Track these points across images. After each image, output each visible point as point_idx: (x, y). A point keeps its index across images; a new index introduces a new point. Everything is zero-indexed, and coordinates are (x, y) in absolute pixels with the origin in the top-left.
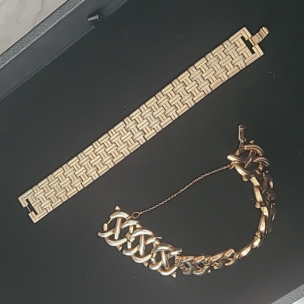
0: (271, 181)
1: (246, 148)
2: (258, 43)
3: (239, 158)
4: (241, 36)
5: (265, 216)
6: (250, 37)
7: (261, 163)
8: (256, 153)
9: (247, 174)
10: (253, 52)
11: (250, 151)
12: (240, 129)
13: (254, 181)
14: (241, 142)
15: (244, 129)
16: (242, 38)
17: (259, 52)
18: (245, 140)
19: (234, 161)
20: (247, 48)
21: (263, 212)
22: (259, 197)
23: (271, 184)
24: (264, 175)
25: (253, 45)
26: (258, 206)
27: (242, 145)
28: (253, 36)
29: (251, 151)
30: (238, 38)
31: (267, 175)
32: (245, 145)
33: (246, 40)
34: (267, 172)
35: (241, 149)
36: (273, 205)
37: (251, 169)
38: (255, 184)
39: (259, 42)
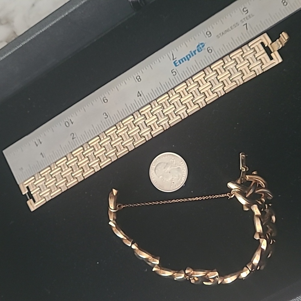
0: (274, 214)
1: (248, 178)
2: (277, 50)
3: (240, 186)
4: (261, 41)
5: (262, 250)
6: (270, 43)
7: (264, 195)
8: (259, 184)
9: (248, 203)
10: (271, 58)
11: (252, 182)
12: (242, 157)
13: (255, 209)
14: (242, 171)
15: (246, 157)
16: (262, 43)
17: (277, 59)
18: (247, 169)
19: (235, 189)
20: (266, 54)
21: (261, 244)
22: (259, 228)
23: (274, 218)
24: (267, 207)
25: (272, 51)
26: (257, 237)
27: (244, 175)
28: (273, 42)
29: (254, 182)
30: (257, 44)
31: (269, 207)
32: (247, 175)
33: (266, 46)
34: (270, 205)
35: (242, 179)
36: (273, 241)
37: (253, 199)
38: (256, 214)
39: (279, 48)
